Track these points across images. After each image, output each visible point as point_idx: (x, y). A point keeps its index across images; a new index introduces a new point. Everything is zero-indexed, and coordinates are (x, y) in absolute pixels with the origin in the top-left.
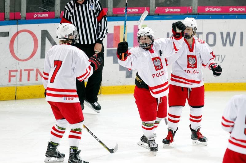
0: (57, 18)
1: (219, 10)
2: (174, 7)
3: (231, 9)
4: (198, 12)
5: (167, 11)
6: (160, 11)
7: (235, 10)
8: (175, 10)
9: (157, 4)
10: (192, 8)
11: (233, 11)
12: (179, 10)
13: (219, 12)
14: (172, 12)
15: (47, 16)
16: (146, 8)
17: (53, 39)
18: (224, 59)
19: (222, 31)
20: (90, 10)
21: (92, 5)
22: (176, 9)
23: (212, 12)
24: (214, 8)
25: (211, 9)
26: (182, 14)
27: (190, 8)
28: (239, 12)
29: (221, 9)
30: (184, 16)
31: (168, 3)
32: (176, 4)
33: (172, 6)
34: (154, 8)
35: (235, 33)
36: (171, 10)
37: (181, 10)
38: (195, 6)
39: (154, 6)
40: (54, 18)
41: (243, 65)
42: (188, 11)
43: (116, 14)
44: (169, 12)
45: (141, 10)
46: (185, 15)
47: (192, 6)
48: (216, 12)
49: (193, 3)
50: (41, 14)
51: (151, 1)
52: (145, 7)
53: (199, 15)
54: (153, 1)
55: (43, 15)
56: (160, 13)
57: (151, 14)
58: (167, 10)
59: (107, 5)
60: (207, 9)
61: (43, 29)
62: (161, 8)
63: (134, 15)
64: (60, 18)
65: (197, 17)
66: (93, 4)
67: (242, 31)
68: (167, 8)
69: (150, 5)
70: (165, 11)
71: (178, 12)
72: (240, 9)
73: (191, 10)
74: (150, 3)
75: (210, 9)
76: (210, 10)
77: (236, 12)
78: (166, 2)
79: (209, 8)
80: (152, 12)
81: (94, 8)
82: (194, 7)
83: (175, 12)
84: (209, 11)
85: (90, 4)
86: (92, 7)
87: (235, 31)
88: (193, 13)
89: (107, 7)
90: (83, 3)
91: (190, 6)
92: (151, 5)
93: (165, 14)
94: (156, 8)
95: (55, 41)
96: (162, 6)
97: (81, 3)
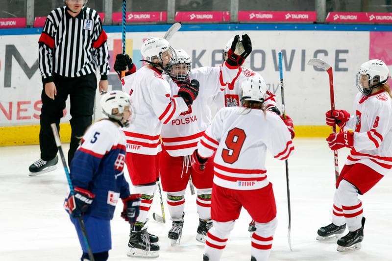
0: (29, 27)
1: (270, 16)
2: (204, 12)
3: (288, 16)
4: (239, 19)
5: (192, 18)
6: (182, 17)
7: (294, 16)
8: (205, 16)
9: (178, 8)
10: (230, 13)
11: (290, 19)
12: (210, 16)
13: (270, 19)
14: (200, 20)
15: (15, 24)
16: (161, 13)
17: (22, 58)
18: (276, 90)
19: (274, 49)
20: (84, 29)
21: (89, 22)
22: (207, 14)
23: (260, 19)
24: (262, 13)
25: (259, 16)
26: (214, 22)
27: (228, 14)
28: (301, 20)
29: (273, 16)
30: (218, 25)
31: (195, 5)
32: (206, 7)
33: (200, 11)
34: (174, 13)
35: (293, 52)
36: (199, 17)
37: (213, 17)
38: (234, 11)
39: (174, 10)
40: (25, 28)
41: (306, 99)
42: (224, 17)
43: (117, 22)
44: (195, 19)
45: (154, 16)
46: (219, 23)
47: (230, 11)
48: (265, 19)
49: (232, 6)
50: (6, 21)
51: (169, 2)
52: (160, 11)
53: (240, 23)
54: (172, 3)
55: (9, 23)
56: (183, 21)
57: (168, 22)
58: (193, 16)
59: (103, 7)
60: (252, 16)
61: (8, 44)
62: (184, 13)
63: (143, 23)
64: (33, 27)
65: (237, 27)
66: (91, 21)
67: (304, 49)
68: (192, 13)
69: (167, 9)
70: (190, 17)
71: (210, 20)
72: (300, 16)
73: (228, 17)
74: (167, 4)
75: (257, 15)
76: (257, 17)
77: (295, 20)
78: (191, 3)
79: (255, 14)
80: (171, 19)
81: (91, 28)
82: (234, 13)
83: (205, 20)
84: (255, 18)
85: (86, 20)
86: (89, 25)
87: (293, 49)
88: (231, 21)
89: (103, 11)
90: (77, 17)
91: (227, 10)
92: (169, 8)
93: (190, 22)
94: (177, 13)
95: (26, 61)
96: (186, 10)
97: (74, 15)
